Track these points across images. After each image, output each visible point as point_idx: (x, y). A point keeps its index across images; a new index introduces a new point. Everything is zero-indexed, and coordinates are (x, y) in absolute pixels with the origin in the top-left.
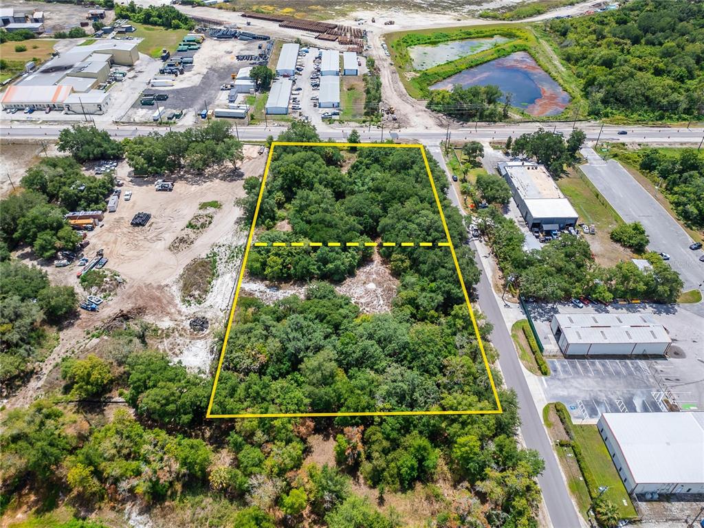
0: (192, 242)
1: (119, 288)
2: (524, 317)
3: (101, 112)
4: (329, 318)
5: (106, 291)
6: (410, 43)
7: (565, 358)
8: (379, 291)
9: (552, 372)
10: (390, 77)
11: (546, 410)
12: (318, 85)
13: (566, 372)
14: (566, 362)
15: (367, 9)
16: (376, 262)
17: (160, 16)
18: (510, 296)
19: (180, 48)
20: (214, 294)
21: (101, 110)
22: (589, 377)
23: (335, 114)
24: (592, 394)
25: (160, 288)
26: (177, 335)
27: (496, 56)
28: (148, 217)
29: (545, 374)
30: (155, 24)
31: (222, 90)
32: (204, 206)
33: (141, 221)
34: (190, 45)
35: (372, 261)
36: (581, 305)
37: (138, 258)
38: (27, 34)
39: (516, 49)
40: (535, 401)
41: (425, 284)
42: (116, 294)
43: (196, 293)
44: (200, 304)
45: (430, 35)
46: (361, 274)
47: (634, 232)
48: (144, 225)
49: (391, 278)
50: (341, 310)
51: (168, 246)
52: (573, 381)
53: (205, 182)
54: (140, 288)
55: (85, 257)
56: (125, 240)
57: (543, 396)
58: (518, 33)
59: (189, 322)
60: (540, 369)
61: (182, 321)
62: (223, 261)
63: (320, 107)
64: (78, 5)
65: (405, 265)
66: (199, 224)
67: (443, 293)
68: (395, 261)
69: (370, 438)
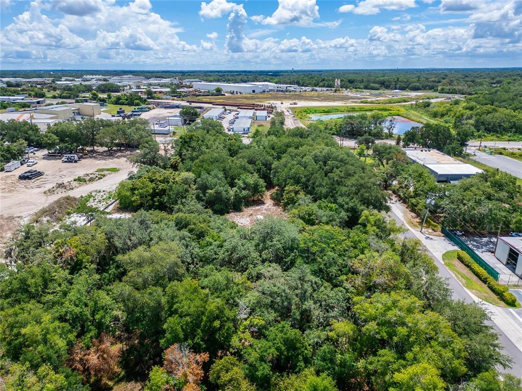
0: (72, 189)
2: (456, 248)
6: (309, 112)
12: (234, 123)
16: (267, 205)
17: (126, 99)
18: (431, 231)
19: (135, 110)
25: (10, 218)
28: (41, 174)
29: (512, 304)
31: (157, 124)
32: (101, 170)
33: (29, 176)
34: (142, 109)
35: (263, 203)
46: (248, 211)
48: (31, 179)
49: (283, 213)
51: (44, 191)
53: (112, 159)
60: (502, 299)
62: (97, 201)
63: (233, 131)
66: (88, 178)
67: (347, 210)
68: (287, 193)
69: (219, 377)
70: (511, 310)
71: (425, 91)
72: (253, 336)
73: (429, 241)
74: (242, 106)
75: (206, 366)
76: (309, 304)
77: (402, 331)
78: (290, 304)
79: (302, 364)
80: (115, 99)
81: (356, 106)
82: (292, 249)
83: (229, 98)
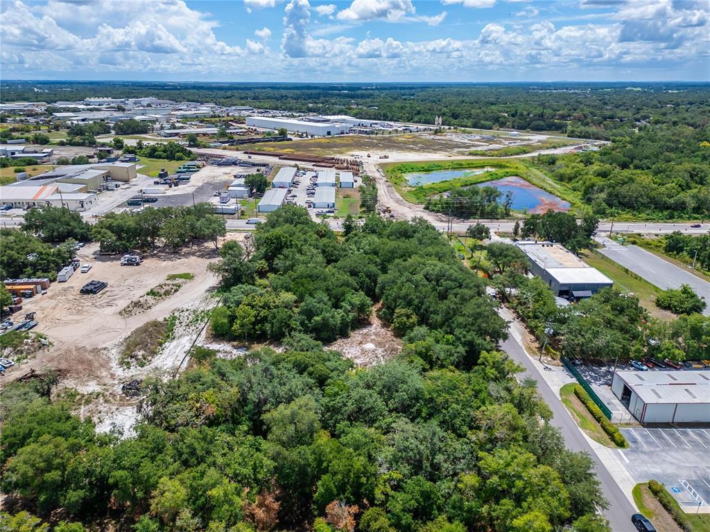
0: (150, 307)
1: (41, 351)
2: (574, 380)
3: (83, 209)
4: (311, 369)
5: (22, 353)
6: (404, 170)
7: (644, 427)
8: (380, 351)
9: (630, 444)
10: (386, 190)
11: (637, 492)
12: (314, 194)
13: (650, 443)
14: (646, 431)
15: (363, 150)
16: (374, 326)
17: (165, 151)
18: (549, 359)
19: (179, 170)
20: (163, 356)
21: (82, 206)
22: (685, 450)
23: (329, 212)
24: (699, 472)
25: (96, 351)
26: (101, 401)
27: (489, 178)
28: (103, 285)
29: (621, 444)
30: (159, 157)
31: (215, 196)
32: (173, 277)
33: (93, 289)
34: (189, 168)
35: (370, 324)
36: (645, 368)
37: (77, 322)
38: (31, 161)
39: (507, 174)
40: (617, 481)
41: (440, 336)
42: (34, 357)
43: (140, 354)
44: (142, 366)
45: (423, 165)
46: (356, 336)
47: (685, 296)
48: (95, 293)
49: (395, 339)
50: (328, 364)
51: (119, 311)
52: (664, 454)
53: (179, 259)
54: (69, 351)
55: (11, 321)
56: (67, 306)
57: (627, 474)
58: (508, 165)
59: (122, 386)
60: (613, 439)
61: (113, 385)
62: (184, 324)
63: (314, 207)
64: (90, 147)
65: (412, 321)
66: (162, 291)
67: (464, 344)
68: (398, 317)
69: (369, 526)
70: (620, 450)
71: (550, 132)
72: (392, 489)
73: (547, 372)
74: (319, 162)
75: (357, 517)
76: (440, 458)
77: (519, 484)
78: (421, 457)
79: (436, 512)
80: (148, 151)
81: (463, 160)
82: (417, 399)
83: (297, 146)
